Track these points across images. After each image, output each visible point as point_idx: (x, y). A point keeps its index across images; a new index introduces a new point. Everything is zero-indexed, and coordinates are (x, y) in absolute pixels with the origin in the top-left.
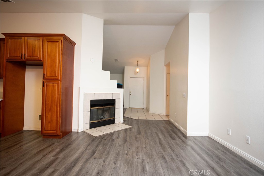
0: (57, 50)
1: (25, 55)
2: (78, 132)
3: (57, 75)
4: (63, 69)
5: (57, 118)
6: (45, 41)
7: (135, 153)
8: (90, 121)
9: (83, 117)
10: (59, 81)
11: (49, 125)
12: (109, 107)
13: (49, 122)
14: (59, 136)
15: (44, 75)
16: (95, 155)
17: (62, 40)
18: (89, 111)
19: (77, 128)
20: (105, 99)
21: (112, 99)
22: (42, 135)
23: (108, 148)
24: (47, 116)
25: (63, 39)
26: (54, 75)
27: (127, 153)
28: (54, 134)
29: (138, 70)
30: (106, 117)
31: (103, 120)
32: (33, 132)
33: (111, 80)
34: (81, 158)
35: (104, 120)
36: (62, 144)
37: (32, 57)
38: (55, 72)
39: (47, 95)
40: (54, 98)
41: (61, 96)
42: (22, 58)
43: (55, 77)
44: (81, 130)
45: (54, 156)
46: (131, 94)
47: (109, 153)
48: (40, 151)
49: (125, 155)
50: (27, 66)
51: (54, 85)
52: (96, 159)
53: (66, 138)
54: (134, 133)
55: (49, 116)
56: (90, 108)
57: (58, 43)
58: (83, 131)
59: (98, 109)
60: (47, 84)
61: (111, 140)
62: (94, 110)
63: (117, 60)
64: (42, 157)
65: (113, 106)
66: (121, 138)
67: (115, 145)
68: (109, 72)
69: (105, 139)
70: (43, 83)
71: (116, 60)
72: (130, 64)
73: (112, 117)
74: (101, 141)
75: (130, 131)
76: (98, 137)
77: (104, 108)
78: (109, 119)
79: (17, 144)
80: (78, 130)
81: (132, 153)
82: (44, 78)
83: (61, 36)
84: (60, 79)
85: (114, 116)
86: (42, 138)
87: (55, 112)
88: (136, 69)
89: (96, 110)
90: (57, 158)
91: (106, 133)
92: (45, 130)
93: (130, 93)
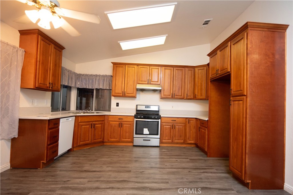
0: (242, 50)
1: (218, 70)
3: (242, 89)
4: (250, 77)
6: (232, 45)
10: (245, 97)
11: (235, 161)
15: (231, 90)
17: (247, 34)
25: (250, 30)
28: (239, 176)
37: (223, 70)
38: (240, 84)
41: (248, 120)
42: (217, 74)
43: (240, 92)
51: (239, 103)
57: (242, 40)
60: (234, 102)
83: (246, 28)
84: (245, 94)
92: (232, 166)
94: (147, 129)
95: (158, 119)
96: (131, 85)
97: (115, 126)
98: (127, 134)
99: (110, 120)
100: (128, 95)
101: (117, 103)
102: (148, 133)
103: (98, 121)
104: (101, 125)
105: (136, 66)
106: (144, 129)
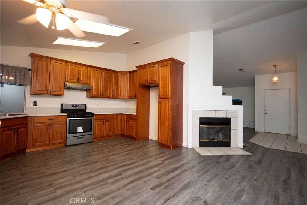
0: (168, 72)
1: (148, 80)
2: (187, 148)
3: (168, 95)
4: (172, 88)
5: (168, 130)
6: (160, 66)
7: (238, 181)
8: (200, 139)
9: (193, 134)
10: (169, 99)
11: (163, 137)
12: (223, 127)
13: (163, 134)
14: (170, 147)
15: (159, 94)
16: (193, 169)
17: (171, 64)
18: (199, 128)
19: (186, 144)
20: (216, 117)
21: (226, 117)
22: (159, 144)
23: (209, 168)
24: (162, 129)
25: (172, 62)
26: (166, 95)
27: (228, 178)
28: (166, 145)
29: (275, 79)
30: (220, 138)
31: (214, 140)
32: (154, 141)
33: (223, 96)
34: (181, 168)
35: (216, 140)
36: (170, 154)
37: (152, 81)
38: (167, 92)
39: (161, 111)
40: (166, 114)
41: (171, 112)
42: (146, 83)
43: (166, 96)
44: (190, 146)
45: (162, 161)
46: (266, 114)
47: (207, 172)
48: (154, 155)
49: (224, 179)
50: (151, 88)
51: (165, 103)
52: (193, 173)
53: (176, 150)
54: (251, 161)
55: (163, 129)
56: (200, 126)
57: (168, 67)
58: (192, 147)
59: (208, 127)
60: (162, 102)
61: (216, 162)
62: (204, 128)
63: (242, 69)
64: (154, 159)
65: (228, 126)
66: (230, 162)
67: (217, 167)
68: (222, 87)
69: (210, 160)
70: (159, 101)
71: (240, 69)
72: (263, 72)
73: (226, 139)
74: (206, 160)
75: (247, 158)
76: (203, 156)
77: (215, 127)
78: (223, 141)
79: (143, 147)
80: (187, 146)
81: (234, 180)
82: (159, 97)
83: (170, 60)
84: (170, 98)
85: (230, 138)
86: (158, 147)
87: (167, 126)
88: (273, 78)
89: (206, 128)
90: (164, 163)
91: (215, 154)
92: (160, 141)
93: (266, 112)
94: (81, 127)
95: (92, 117)
96: (58, 83)
97: (43, 128)
98: (59, 135)
99: (35, 122)
100: (55, 93)
101: (34, 102)
102: (82, 131)
103: (21, 124)
104: (24, 129)
105: (63, 63)
106: (78, 127)
